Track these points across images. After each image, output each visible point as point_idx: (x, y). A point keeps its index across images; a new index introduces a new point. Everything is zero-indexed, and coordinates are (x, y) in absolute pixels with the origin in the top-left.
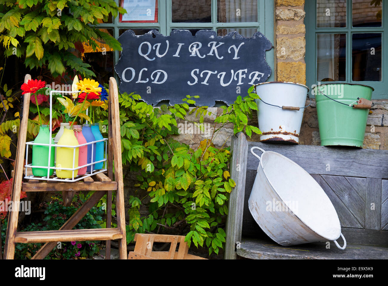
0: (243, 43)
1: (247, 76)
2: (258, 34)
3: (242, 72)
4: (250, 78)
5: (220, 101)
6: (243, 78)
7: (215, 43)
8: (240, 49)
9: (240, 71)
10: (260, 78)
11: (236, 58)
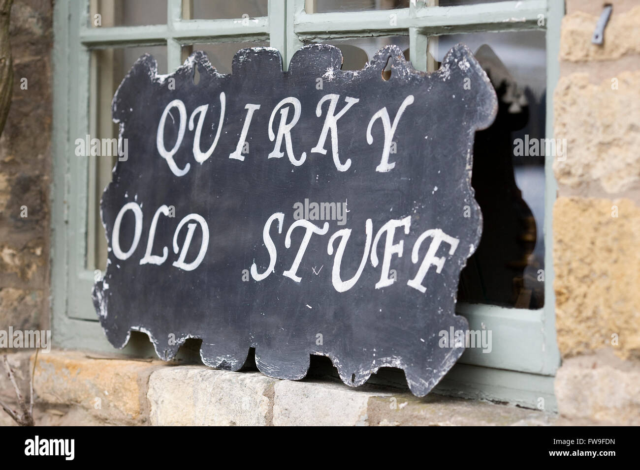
0: (409, 100)
1: (408, 251)
2: (459, 54)
3: (396, 228)
4: (415, 259)
5: (321, 354)
6: (395, 256)
7: (334, 98)
8: (399, 123)
9: (391, 226)
10: (443, 260)
11: (384, 166)
